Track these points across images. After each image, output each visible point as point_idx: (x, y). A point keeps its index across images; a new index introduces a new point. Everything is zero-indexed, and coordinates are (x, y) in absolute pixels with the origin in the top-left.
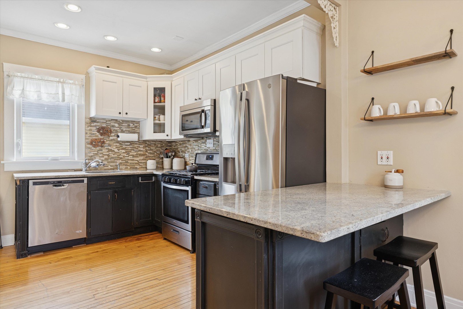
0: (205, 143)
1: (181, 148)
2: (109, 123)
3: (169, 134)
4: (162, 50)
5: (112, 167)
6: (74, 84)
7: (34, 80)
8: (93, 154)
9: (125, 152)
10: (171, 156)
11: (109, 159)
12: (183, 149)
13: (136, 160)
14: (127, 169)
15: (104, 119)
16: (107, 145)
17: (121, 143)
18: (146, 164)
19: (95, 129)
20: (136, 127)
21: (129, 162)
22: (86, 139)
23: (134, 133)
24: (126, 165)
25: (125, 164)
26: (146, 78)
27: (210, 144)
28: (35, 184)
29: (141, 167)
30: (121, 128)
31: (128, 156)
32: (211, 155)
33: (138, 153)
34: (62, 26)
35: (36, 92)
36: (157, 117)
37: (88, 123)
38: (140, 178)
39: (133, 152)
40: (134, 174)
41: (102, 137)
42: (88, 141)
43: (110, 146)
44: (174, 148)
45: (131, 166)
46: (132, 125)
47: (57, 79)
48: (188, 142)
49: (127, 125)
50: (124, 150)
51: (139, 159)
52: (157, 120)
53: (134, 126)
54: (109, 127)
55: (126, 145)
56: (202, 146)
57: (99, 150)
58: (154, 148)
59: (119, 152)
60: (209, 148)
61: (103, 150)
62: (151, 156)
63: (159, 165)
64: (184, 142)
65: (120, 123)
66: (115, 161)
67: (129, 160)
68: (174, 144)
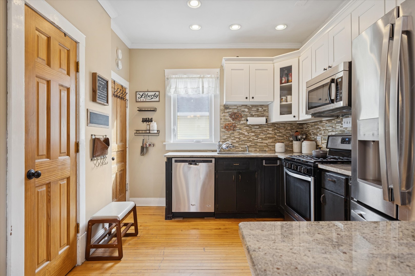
0: (340, 122)
1: (312, 130)
2: (240, 108)
3: (297, 115)
4: (287, 26)
5: (243, 149)
6: (211, 77)
7: (183, 79)
8: (227, 137)
9: (254, 135)
10: (302, 139)
11: (240, 142)
12: (315, 131)
13: (265, 142)
14: (256, 151)
15: (235, 105)
16: (238, 129)
17: (250, 127)
18: (275, 147)
19: (228, 115)
20: (264, 111)
21: (258, 144)
22: (221, 124)
23: (263, 116)
24: (255, 148)
25: (255, 146)
26: (272, 60)
27: (347, 124)
28: (176, 161)
29: (270, 150)
30: (251, 112)
31: (257, 138)
32: (347, 138)
33: (267, 136)
34: (195, 27)
35: (184, 88)
36: (284, 98)
37: (222, 110)
38: (264, 161)
39: (262, 135)
40: (257, 157)
41: (234, 122)
42: (222, 126)
43: (241, 130)
44: (305, 131)
45: (260, 148)
46: (261, 109)
47: (199, 75)
48: (320, 123)
49: (256, 109)
50: (253, 133)
51: (268, 142)
52: (284, 101)
53: (263, 110)
54: (240, 112)
55: (255, 129)
56: (337, 127)
57: (231, 134)
58: (284, 131)
59: (249, 135)
60: (346, 128)
61: (235, 134)
62: (280, 139)
63: (289, 148)
64: (316, 123)
65: (250, 107)
66: (245, 143)
67: (258, 142)
68: (305, 126)
